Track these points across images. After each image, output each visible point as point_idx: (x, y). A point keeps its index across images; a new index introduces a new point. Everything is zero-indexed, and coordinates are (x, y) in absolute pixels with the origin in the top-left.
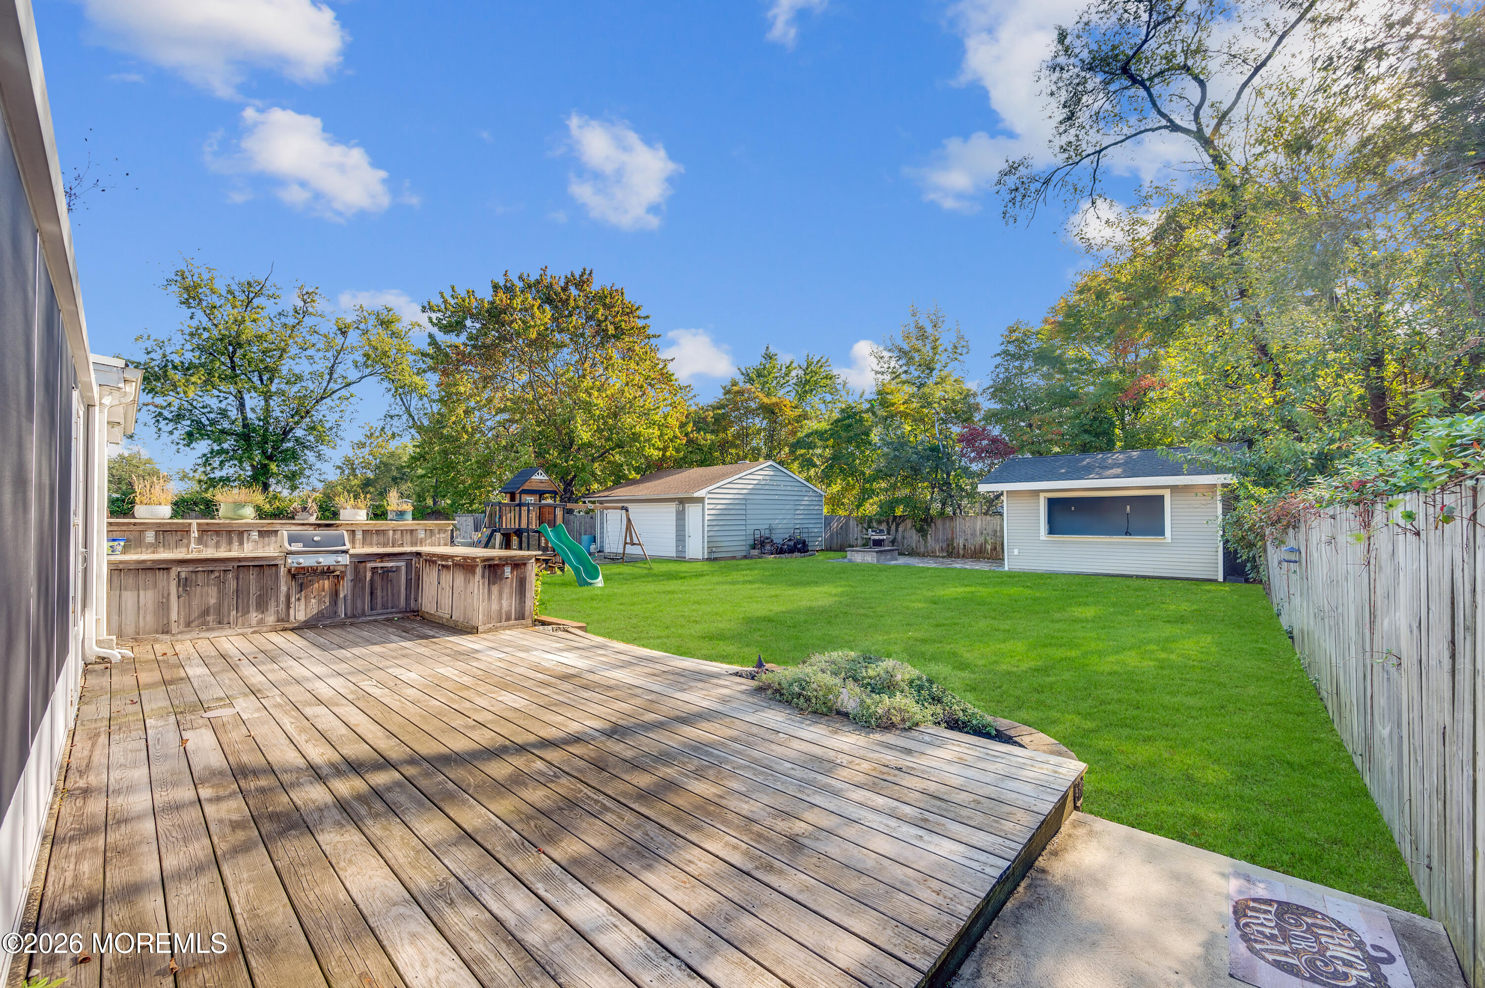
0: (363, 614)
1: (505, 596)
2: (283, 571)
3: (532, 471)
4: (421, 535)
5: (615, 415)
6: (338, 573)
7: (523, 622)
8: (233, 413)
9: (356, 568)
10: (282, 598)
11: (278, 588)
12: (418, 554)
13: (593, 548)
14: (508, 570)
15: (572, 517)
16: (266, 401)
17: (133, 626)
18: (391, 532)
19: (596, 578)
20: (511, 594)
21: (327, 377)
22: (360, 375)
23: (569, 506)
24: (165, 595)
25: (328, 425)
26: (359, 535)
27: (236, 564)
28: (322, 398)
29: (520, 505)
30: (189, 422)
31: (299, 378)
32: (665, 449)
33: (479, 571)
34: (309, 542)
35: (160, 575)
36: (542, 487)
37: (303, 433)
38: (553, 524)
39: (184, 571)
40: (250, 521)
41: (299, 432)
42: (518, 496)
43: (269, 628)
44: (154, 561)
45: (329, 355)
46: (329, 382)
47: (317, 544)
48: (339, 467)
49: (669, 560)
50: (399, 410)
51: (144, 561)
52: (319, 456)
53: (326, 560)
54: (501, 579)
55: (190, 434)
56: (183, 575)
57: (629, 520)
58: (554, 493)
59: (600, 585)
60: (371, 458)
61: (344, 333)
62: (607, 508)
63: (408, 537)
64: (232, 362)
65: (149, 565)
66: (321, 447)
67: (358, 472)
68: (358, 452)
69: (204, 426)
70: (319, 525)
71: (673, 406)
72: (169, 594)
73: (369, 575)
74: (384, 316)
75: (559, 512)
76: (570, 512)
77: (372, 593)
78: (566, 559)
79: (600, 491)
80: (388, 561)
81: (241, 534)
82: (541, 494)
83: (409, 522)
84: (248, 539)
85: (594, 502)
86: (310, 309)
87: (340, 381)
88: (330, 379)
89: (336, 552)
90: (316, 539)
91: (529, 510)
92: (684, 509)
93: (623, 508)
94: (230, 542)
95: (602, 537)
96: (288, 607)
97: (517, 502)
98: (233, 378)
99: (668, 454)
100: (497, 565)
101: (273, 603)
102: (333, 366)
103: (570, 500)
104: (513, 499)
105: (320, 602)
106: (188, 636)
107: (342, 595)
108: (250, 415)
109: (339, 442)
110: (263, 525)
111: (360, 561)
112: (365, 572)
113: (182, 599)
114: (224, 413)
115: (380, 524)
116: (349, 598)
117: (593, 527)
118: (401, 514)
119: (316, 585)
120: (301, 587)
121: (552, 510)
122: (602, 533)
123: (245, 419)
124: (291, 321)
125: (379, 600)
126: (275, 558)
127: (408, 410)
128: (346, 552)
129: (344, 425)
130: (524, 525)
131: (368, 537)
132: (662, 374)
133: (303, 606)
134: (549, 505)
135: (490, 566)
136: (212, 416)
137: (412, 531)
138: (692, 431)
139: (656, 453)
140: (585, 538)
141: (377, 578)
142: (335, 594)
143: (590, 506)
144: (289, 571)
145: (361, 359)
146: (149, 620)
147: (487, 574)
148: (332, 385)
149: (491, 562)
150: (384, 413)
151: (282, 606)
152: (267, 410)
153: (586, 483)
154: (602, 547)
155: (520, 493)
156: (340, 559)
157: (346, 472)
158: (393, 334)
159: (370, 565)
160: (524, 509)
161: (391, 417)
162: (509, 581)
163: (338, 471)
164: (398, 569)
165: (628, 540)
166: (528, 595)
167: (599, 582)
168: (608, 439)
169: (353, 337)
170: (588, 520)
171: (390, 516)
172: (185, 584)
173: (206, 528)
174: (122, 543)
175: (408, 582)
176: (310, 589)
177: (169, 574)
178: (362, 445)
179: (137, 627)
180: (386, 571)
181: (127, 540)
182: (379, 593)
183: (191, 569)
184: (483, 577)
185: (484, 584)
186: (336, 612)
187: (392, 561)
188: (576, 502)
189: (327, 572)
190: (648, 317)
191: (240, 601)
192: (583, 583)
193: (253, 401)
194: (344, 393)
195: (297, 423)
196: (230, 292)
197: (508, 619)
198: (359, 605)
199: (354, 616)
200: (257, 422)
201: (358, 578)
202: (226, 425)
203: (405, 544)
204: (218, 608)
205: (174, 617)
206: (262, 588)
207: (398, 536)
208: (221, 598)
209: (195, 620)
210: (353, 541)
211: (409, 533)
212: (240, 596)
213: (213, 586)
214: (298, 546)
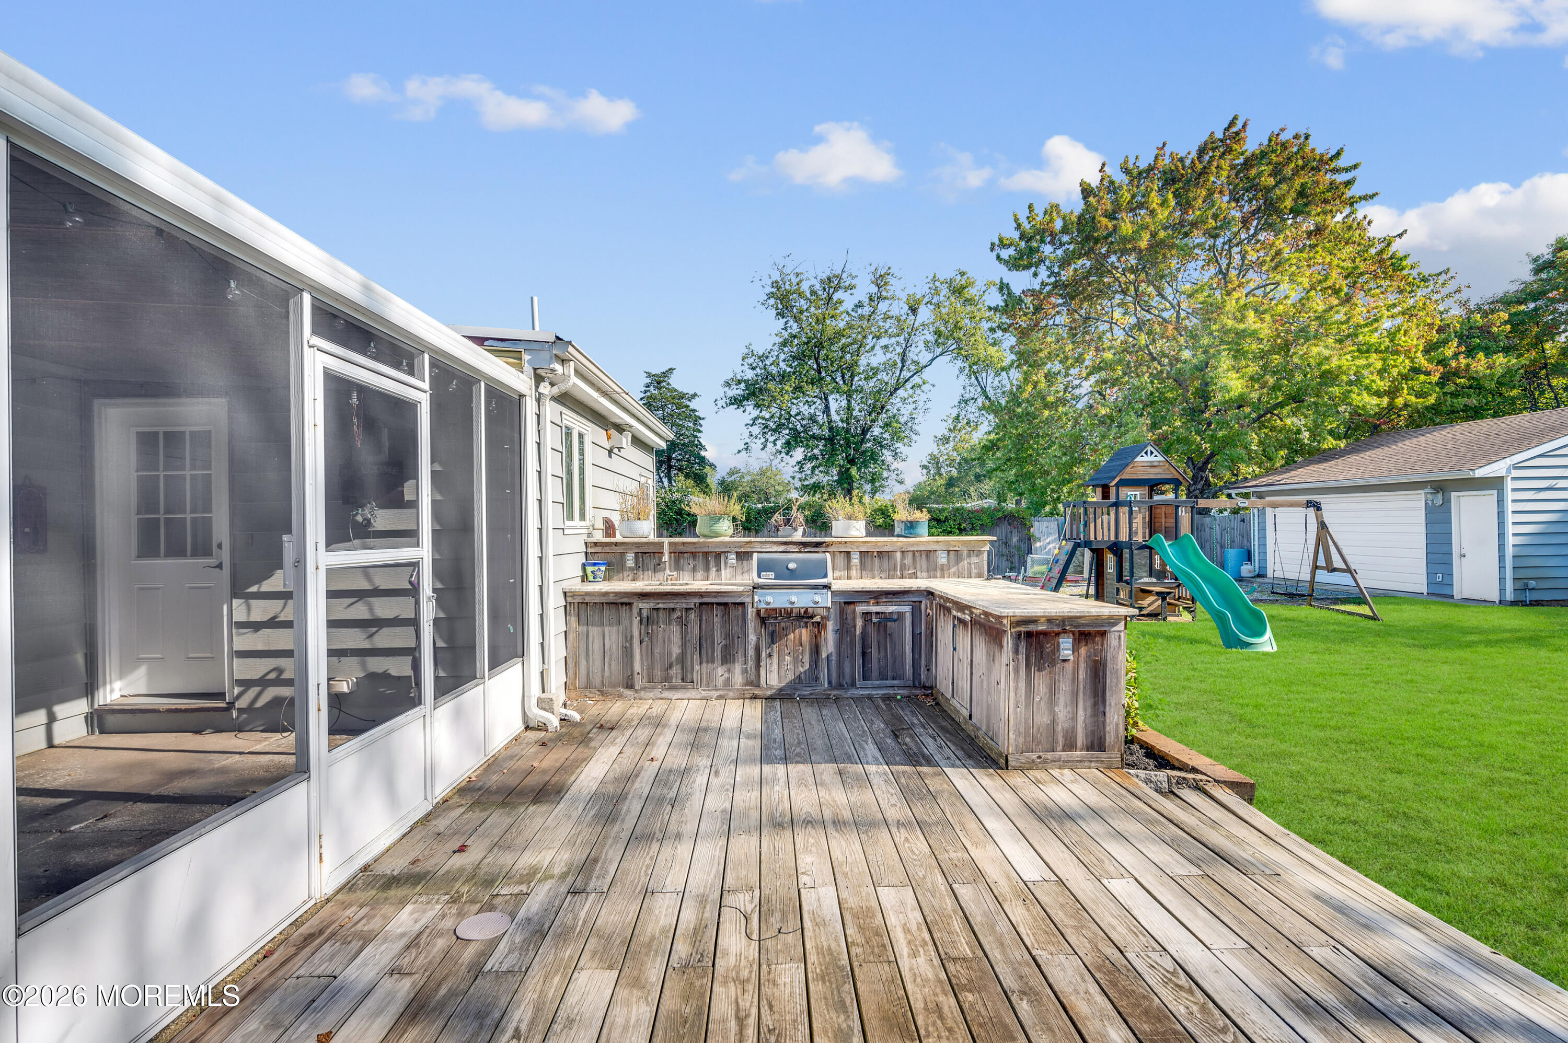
0: (853, 684)
1: (1063, 698)
2: (751, 612)
3: (1138, 449)
4: (942, 559)
5: (1285, 348)
6: (817, 619)
7: (1103, 756)
8: (821, 418)
9: (842, 612)
10: (751, 652)
11: (746, 636)
12: (930, 594)
13: (1246, 570)
14: (1066, 645)
15: (1207, 520)
16: (848, 401)
17: (599, 675)
18: (898, 555)
19: (1260, 634)
20: (1075, 695)
21: (900, 365)
22: (930, 356)
23: (1202, 503)
24: (629, 638)
25: (903, 420)
26: (856, 560)
27: (697, 600)
28: (896, 390)
29: (1117, 504)
30: (787, 431)
31: (876, 371)
32: (1392, 393)
33: (1008, 641)
34: (784, 572)
35: (624, 611)
36: (1152, 474)
37: (880, 430)
38: (1173, 534)
39: (645, 605)
40: (727, 539)
41: (876, 431)
42: (1113, 491)
43: (737, 694)
44: (616, 594)
45: (901, 339)
46: (901, 371)
47: (792, 574)
48: (925, 467)
49: (1410, 598)
50: (975, 392)
51: (606, 594)
52: (895, 456)
53: (800, 599)
54: (1053, 663)
55: (788, 443)
56: (645, 613)
57: (1322, 526)
58: (1176, 483)
59: (1267, 649)
60: (955, 454)
61: (914, 310)
62: (1275, 506)
63: (923, 562)
64: (818, 365)
65: (611, 598)
66: (897, 445)
67: (943, 470)
68: (942, 448)
69: (799, 433)
70: (805, 544)
71: (1409, 313)
72: (632, 637)
73: (859, 623)
74: (959, 281)
75: (1184, 515)
76: (1205, 512)
77: (864, 654)
78: (1197, 596)
79: (1256, 477)
80: (886, 603)
81: (718, 556)
82: (1153, 486)
83: (924, 539)
84: (726, 563)
85: (1246, 496)
86: (884, 294)
87: (913, 367)
88: (903, 366)
89: (816, 587)
90: (792, 566)
91: (1131, 512)
92: (1447, 502)
93: (1309, 504)
94: (707, 569)
95: (1263, 552)
96: (758, 666)
97: (1113, 499)
98: (817, 381)
99: (1400, 401)
100: (1045, 634)
101: (741, 659)
102: (904, 352)
103: (1202, 494)
104: (1106, 495)
105: (797, 661)
106: (651, 695)
107: (824, 655)
108: (835, 417)
109: (914, 437)
110: (740, 545)
111: (848, 600)
112: (854, 619)
113: (644, 644)
114: (813, 418)
115: (883, 542)
116: (834, 658)
117: (1246, 535)
118: (911, 526)
119: (791, 636)
120: (774, 638)
121: (1171, 510)
122: (1263, 545)
123: (830, 422)
124: (866, 311)
125: (875, 665)
126: (740, 594)
127: (984, 392)
128: (827, 587)
129: (919, 418)
130: (1124, 536)
131: (868, 561)
132: (1381, 262)
133: (775, 667)
134: (1166, 504)
135: (1029, 635)
136: (804, 422)
137: (928, 552)
138: (1456, 355)
139: (1375, 401)
140: (1232, 554)
141: (872, 631)
142: (816, 650)
143: (1241, 502)
144: (758, 612)
145: (931, 338)
146: (614, 669)
147: (1022, 650)
148: (904, 373)
149: (1031, 628)
150: (958, 400)
151: (751, 663)
152: (849, 408)
153: (1234, 462)
154: (1263, 568)
155: (1117, 486)
156: (817, 598)
157: (932, 472)
158: (969, 301)
159: (860, 609)
160: (1124, 511)
161: (966, 402)
162: (1069, 667)
163: (925, 471)
164: (901, 615)
165: (1321, 562)
166: (1111, 699)
167: (1266, 643)
168: (1276, 388)
169: (925, 314)
170: (1236, 523)
171: (897, 531)
172: (647, 621)
173: (681, 549)
174: (603, 568)
175: (916, 637)
176: (783, 642)
177: (631, 610)
178: (946, 440)
179: (603, 677)
180: (885, 618)
181: (608, 564)
182: (874, 652)
183: (652, 605)
184: (1016, 651)
185: (1017, 670)
186: (817, 679)
187: (892, 603)
188: (1215, 496)
189: (804, 617)
190: (1355, 167)
191: (704, 651)
192: (1231, 641)
193: (836, 403)
194: (916, 380)
195: (873, 421)
196: (813, 293)
197: (1070, 745)
198: (847, 670)
199: (840, 686)
200: (840, 424)
201: (844, 630)
202: (815, 430)
203: (919, 573)
204: (682, 659)
205: (637, 667)
206: (727, 636)
207: (908, 560)
208: (684, 646)
209: (658, 673)
210: (848, 567)
211: (924, 557)
212: (704, 644)
213: (675, 630)
214: (768, 578)
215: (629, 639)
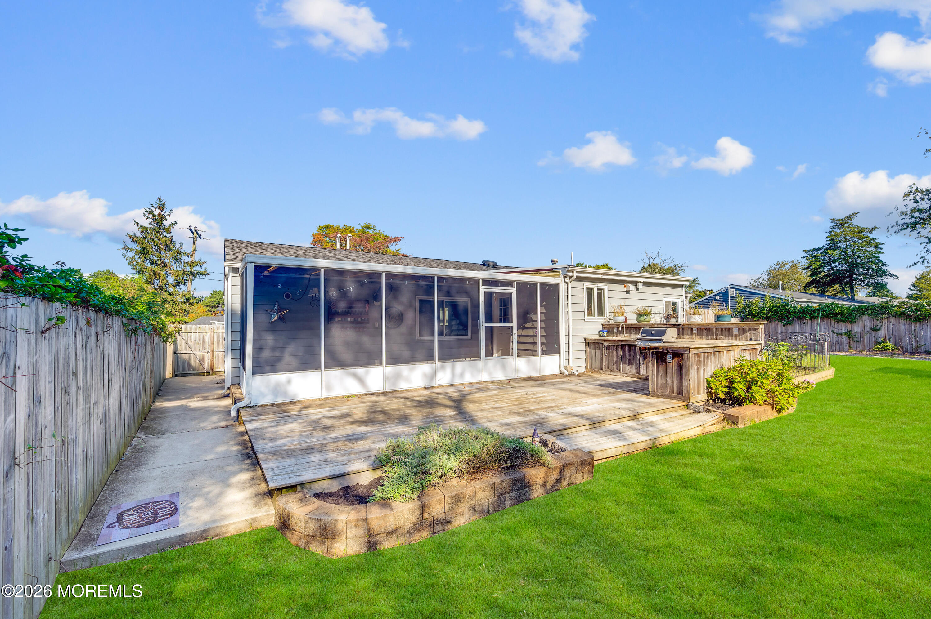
1: (669, 375)
2: (637, 348)
4: (735, 332)
7: (682, 397)
10: (638, 362)
11: (636, 356)
14: (669, 358)
17: (594, 365)
18: (714, 329)
20: (673, 375)
26: (695, 332)
34: (649, 334)
39: (606, 344)
47: (653, 335)
54: (666, 363)
56: (607, 346)
63: (726, 333)
65: (597, 341)
83: (727, 323)
89: (660, 340)
90: (652, 332)
96: (640, 367)
100: (663, 353)
101: (634, 364)
106: (608, 373)
113: (606, 356)
115: (707, 324)
120: (645, 357)
126: (635, 342)
131: (701, 332)
137: (729, 329)
144: (640, 348)
146: (598, 364)
147: (654, 357)
149: (657, 350)
151: (638, 366)
162: (671, 365)
166: (685, 377)
172: (607, 349)
173: (631, 326)
174: (606, 332)
176: (648, 360)
177: (602, 345)
181: (608, 331)
183: (608, 344)
184: (652, 359)
185: (653, 364)
191: (623, 360)
197: (671, 392)
203: (724, 338)
204: (617, 362)
205: (604, 364)
206: (630, 356)
207: (719, 332)
208: (617, 358)
209: (610, 367)
210: (692, 334)
211: (727, 330)
212: (623, 358)
213: (615, 352)
214: (644, 336)
215: (602, 354)
